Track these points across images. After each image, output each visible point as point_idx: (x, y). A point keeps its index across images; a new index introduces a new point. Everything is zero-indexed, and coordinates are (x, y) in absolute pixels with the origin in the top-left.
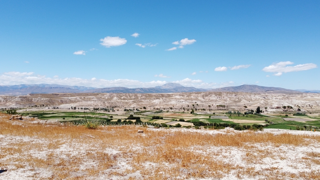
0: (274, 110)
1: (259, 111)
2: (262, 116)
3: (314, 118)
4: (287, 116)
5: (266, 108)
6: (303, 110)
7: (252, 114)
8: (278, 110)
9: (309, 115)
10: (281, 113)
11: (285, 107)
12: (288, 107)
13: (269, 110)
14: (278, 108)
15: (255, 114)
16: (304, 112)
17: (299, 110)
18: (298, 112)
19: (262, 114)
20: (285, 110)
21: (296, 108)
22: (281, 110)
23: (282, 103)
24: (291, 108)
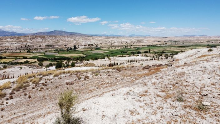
0: (83, 47)
1: (75, 48)
2: (78, 51)
3: (106, 50)
4: (92, 50)
5: (79, 46)
7: (71, 50)
8: (86, 47)
9: (102, 49)
10: (88, 48)
11: (89, 45)
12: (91, 45)
13: (81, 47)
14: (85, 45)
15: (73, 50)
16: (99, 47)
17: (97, 46)
18: (96, 48)
19: (77, 50)
21: (95, 45)
22: (87, 47)
23: (87, 43)
24: (93, 45)
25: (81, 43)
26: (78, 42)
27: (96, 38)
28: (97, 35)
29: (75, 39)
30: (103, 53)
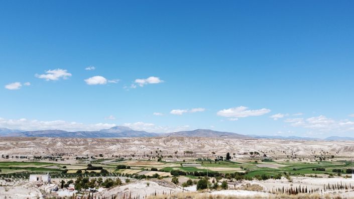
0: (242, 156)
1: (228, 157)
2: (234, 163)
3: (283, 164)
4: (256, 162)
5: (234, 154)
6: (268, 156)
7: (222, 160)
8: (246, 156)
9: (275, 161)
10: (249, 159)
11: (252, 153)
12: (255, 153)
13: (238, 156)
14: (245, 154)
15: (225, 161)
16: (270, 158)
17: (265, 156)
18: (264, 158)
19: (231, 160)
20: (252, 156)
21: (262, 155)
22: (248, 156)
23: (248, 149)
24: (258, 153)
25: (239, 150)
26: (234, 147)
27: (265, 142)
28: (265, 138)
29: (228, 143)
30: (277, 168)
